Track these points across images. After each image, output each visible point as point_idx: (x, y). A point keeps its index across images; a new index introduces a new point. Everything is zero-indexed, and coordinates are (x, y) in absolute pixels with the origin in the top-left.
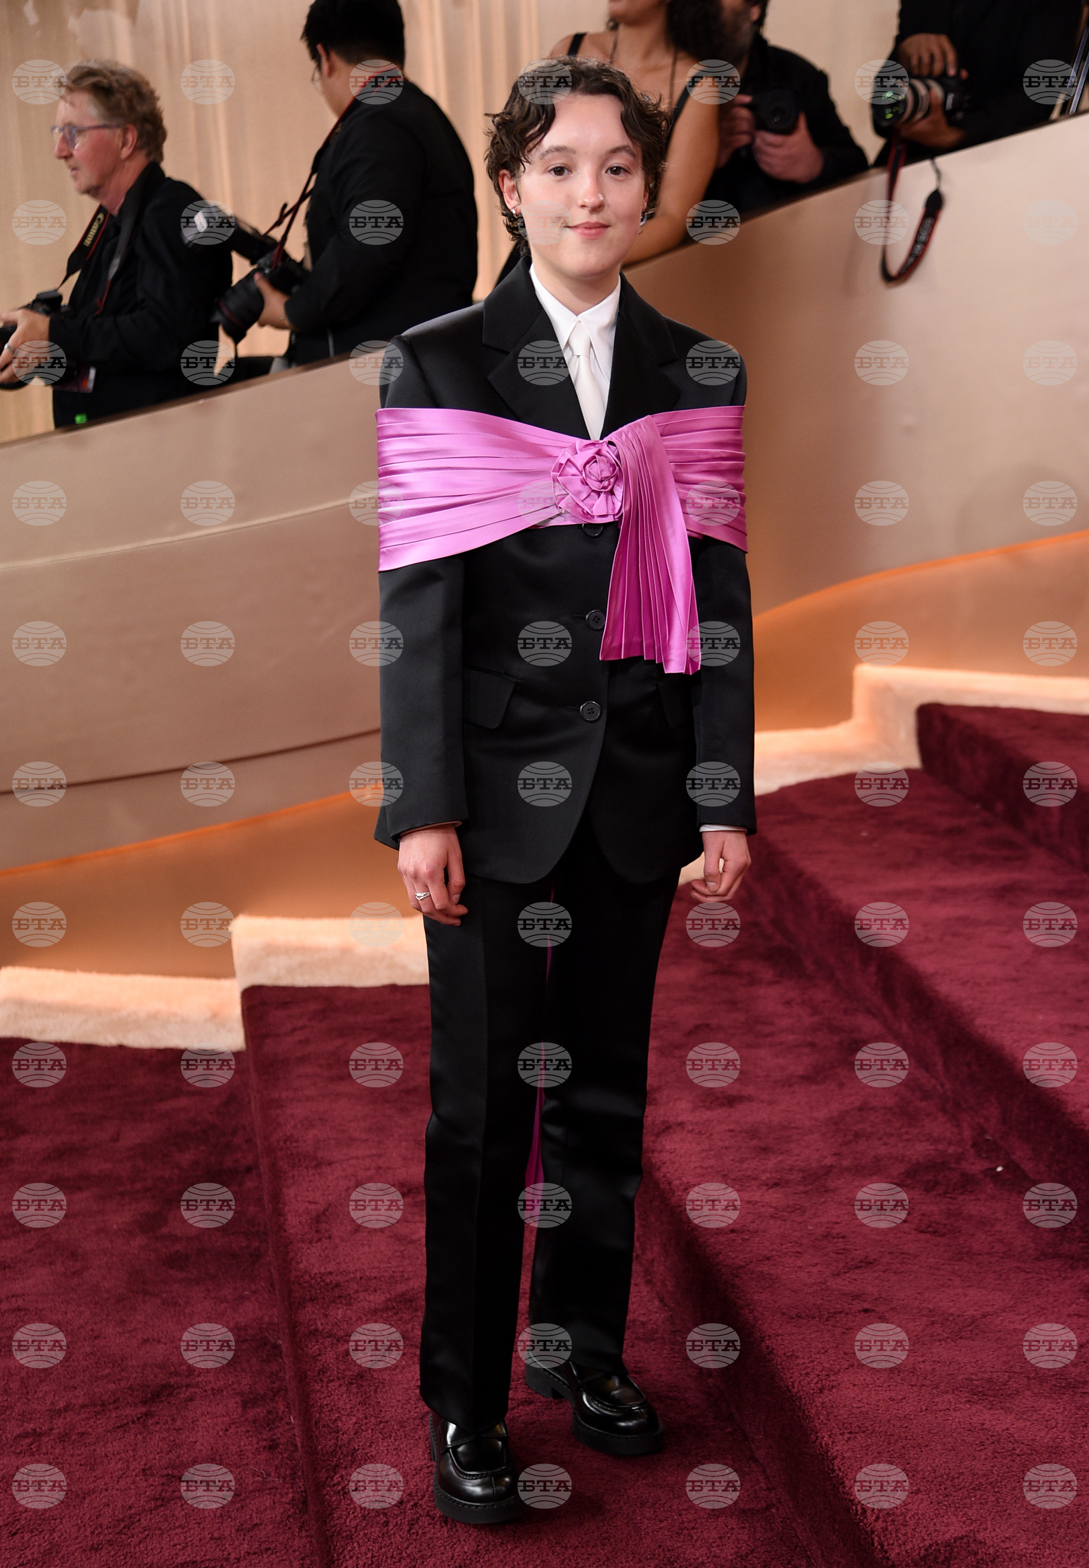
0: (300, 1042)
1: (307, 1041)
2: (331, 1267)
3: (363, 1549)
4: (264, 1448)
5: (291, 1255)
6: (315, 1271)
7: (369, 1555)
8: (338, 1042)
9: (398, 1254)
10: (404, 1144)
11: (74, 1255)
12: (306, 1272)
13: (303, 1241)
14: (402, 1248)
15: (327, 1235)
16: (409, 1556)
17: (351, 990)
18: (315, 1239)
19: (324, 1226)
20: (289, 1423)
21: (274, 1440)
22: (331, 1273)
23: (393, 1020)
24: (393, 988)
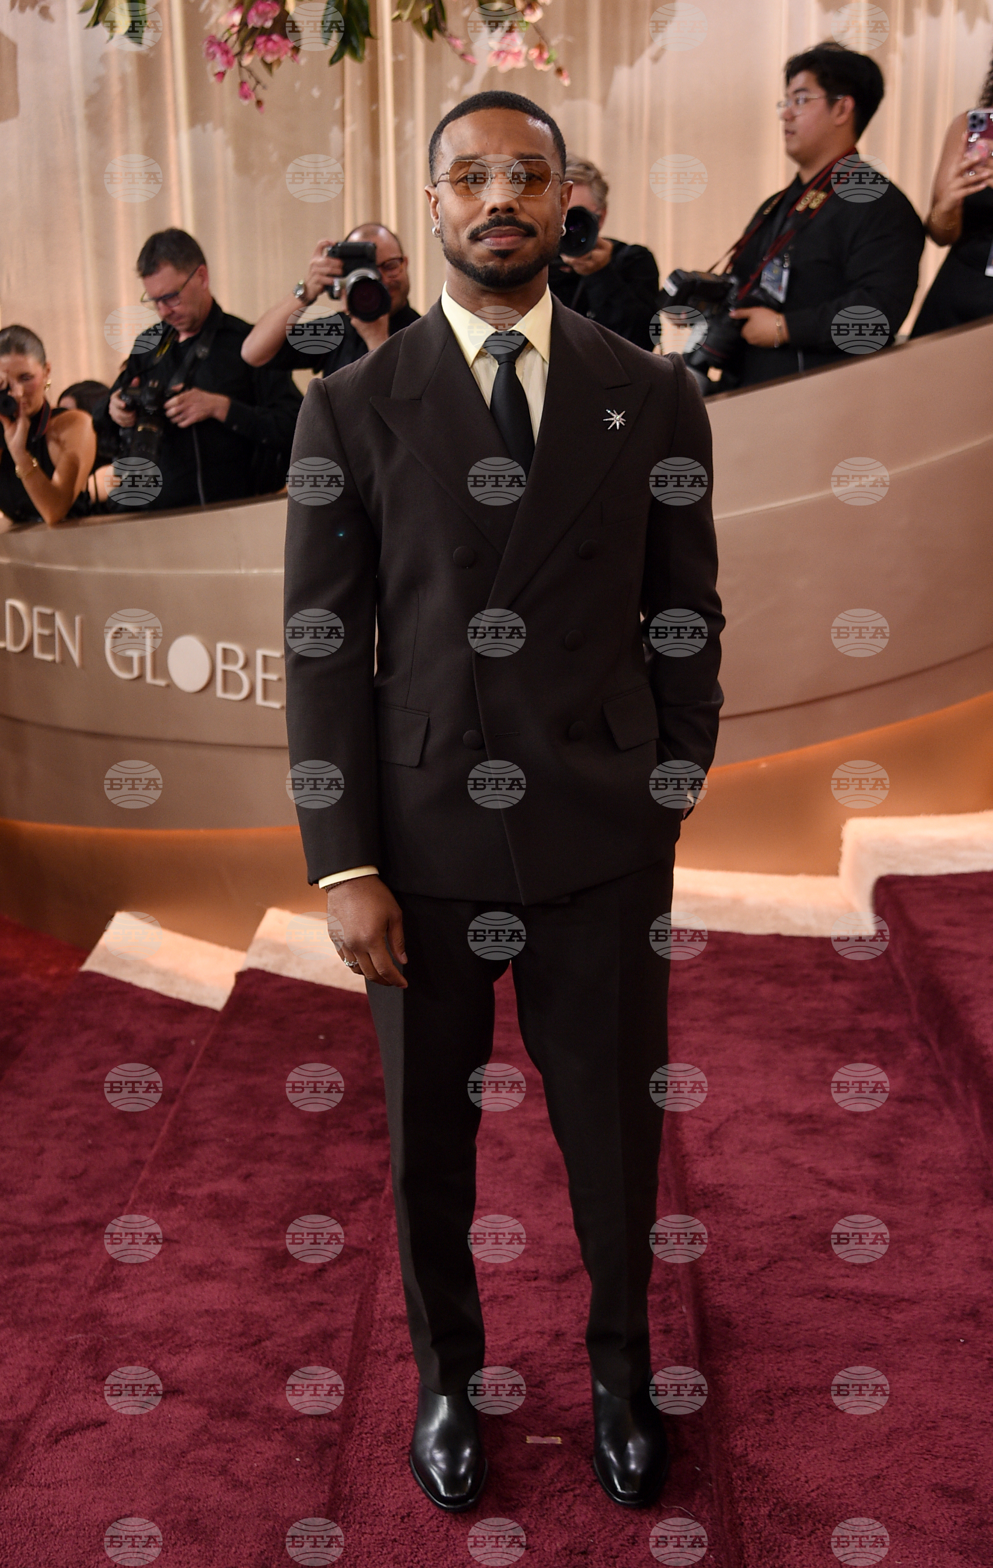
0: (696, 978)
1: (700, 978)
2: (723, 1180)
3: (752, 1432)
4: (660, 1331)
5: (688, 1165)
6: (709, 1182)
7: (757, 1439)
8: (729, 981)
9: (781, 1175)
10: (787, 1077)
11: (500, 1144)
12: (701, 1182)
13: (698, 1155)
14: (785, 1170)
15: (719, 1151)
16: (793, 1445)
17: (741, 936)
18: (709, 1154)
19: (715, 1143)
20: (681, 1312)
21: (668, 1325)
22: (722, 1185)
23: (777, 966)
24: (778, 937)
